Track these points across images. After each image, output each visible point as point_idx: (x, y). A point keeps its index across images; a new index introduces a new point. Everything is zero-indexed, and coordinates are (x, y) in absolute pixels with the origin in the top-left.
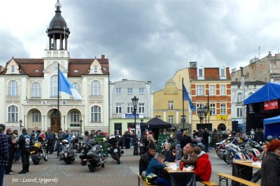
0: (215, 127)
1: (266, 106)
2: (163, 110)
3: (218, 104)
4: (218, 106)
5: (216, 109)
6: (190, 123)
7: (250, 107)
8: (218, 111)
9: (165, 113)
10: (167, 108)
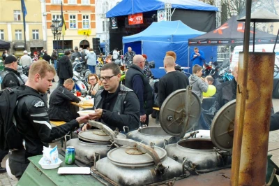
0: (76, 44)
1: (131, 20)
2: (7, 22)
3: (79, 15)
4: (80, 19)
5: (77, 21)
6: (45, 40)
7: (113, 20)
8: (80, 24)
9: (9, 26)
10: (13, 19)
